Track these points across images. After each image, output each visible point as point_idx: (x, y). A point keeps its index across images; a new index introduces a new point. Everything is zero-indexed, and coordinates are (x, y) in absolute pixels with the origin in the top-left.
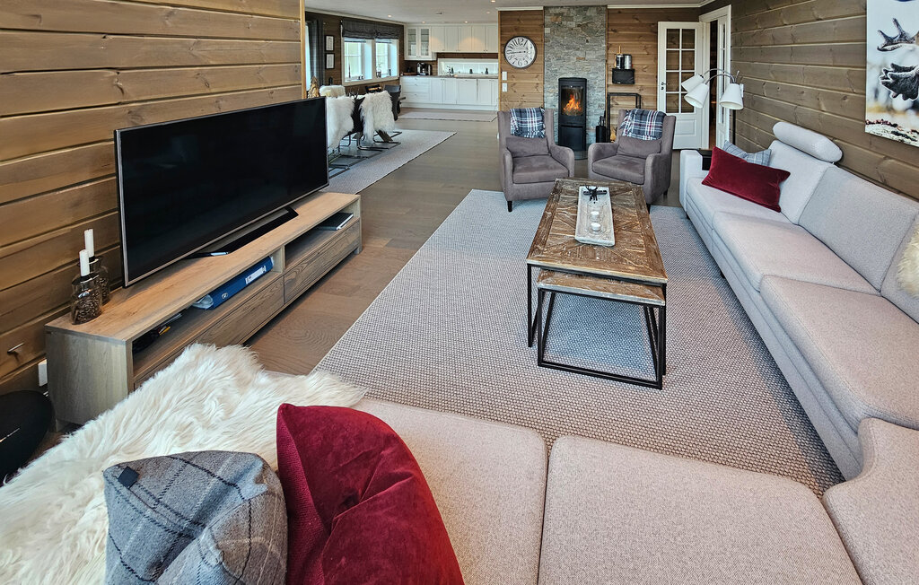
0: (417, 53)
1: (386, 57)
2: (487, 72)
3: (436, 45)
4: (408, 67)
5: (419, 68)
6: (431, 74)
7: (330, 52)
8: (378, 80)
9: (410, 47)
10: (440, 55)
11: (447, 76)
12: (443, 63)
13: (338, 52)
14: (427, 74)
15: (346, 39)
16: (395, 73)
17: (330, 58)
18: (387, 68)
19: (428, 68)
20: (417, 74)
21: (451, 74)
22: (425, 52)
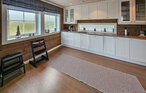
0: (68, 21)
3: (77, 16)
10: (79, 21)
11: (82, 32)
14: (73, 31)
16: (58, 30)
20: (69, 30)
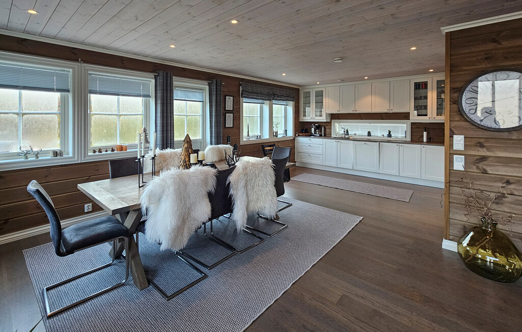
0: (311, 115)
1: (283, 119)
2: (390, 135)
3: (330, 106)
4: (303, 128)
5: (313, 129)
6: (325, 135)
7: (229, 112)
8: (275, 139)
9: (305, 109)
10: (334, 117)
11: (341, 138)
12: (337, 125)
13: (237, 112)
14: (321, 135)
15: (245, 100)
16: (290, 133)
17: (229, 117)
18: (283, 129)
19: (323, 130)
20: (311, 135)
21: (346, 137)
22: (318, 114)
